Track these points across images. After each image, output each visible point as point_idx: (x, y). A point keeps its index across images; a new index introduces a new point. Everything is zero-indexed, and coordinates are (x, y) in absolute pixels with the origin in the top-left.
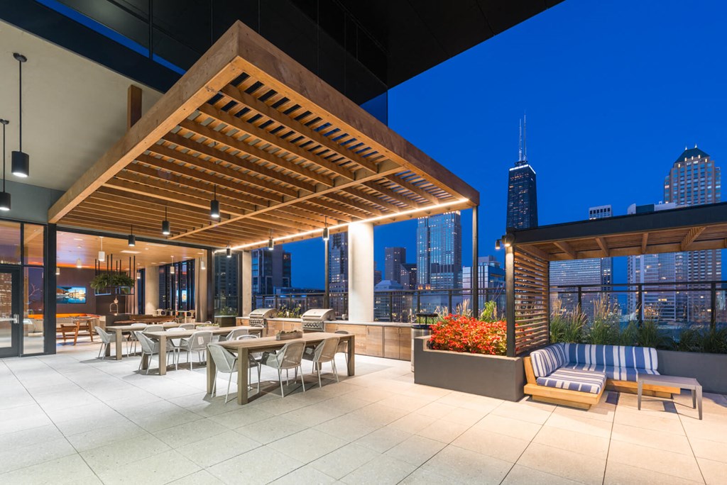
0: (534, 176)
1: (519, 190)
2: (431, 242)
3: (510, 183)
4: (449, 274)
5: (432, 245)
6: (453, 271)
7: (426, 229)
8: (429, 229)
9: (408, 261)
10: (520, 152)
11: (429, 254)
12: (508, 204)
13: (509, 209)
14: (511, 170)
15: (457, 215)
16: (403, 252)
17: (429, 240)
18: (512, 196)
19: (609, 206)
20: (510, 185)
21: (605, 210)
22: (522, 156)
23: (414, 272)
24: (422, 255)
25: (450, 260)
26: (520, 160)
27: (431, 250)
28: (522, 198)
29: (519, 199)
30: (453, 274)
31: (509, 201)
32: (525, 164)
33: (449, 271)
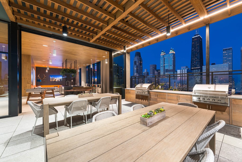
0: (201, 39)
1: (196, 44)
2: (165, 62)
3: (193, 42)
4: (172, 72)
5: (165, 63)
6: (173, 71)
7: (163, 58)
8: (164, 58)
9: (157, 69)
10: (196, 31)
11: (164, 66)
12: (192, 49)
13: (192, 50)
14: (193, 37)
15: (174, 53)
16: (156, 66)
17: (164, 62)
18: (193, 46)
19: (231, 48)
20: (192, 43)
21: (229, 49)
22: (197, 33)
23: (159, 72)
24: (162, 67)
25: (171, 68)
26: (196, 34)
27: (165, 65)
28: (197, 46)
29: (196, 47)
30: (173, 72)
31: (192, 48)
32: (198, 35)
33: (172, 71)
